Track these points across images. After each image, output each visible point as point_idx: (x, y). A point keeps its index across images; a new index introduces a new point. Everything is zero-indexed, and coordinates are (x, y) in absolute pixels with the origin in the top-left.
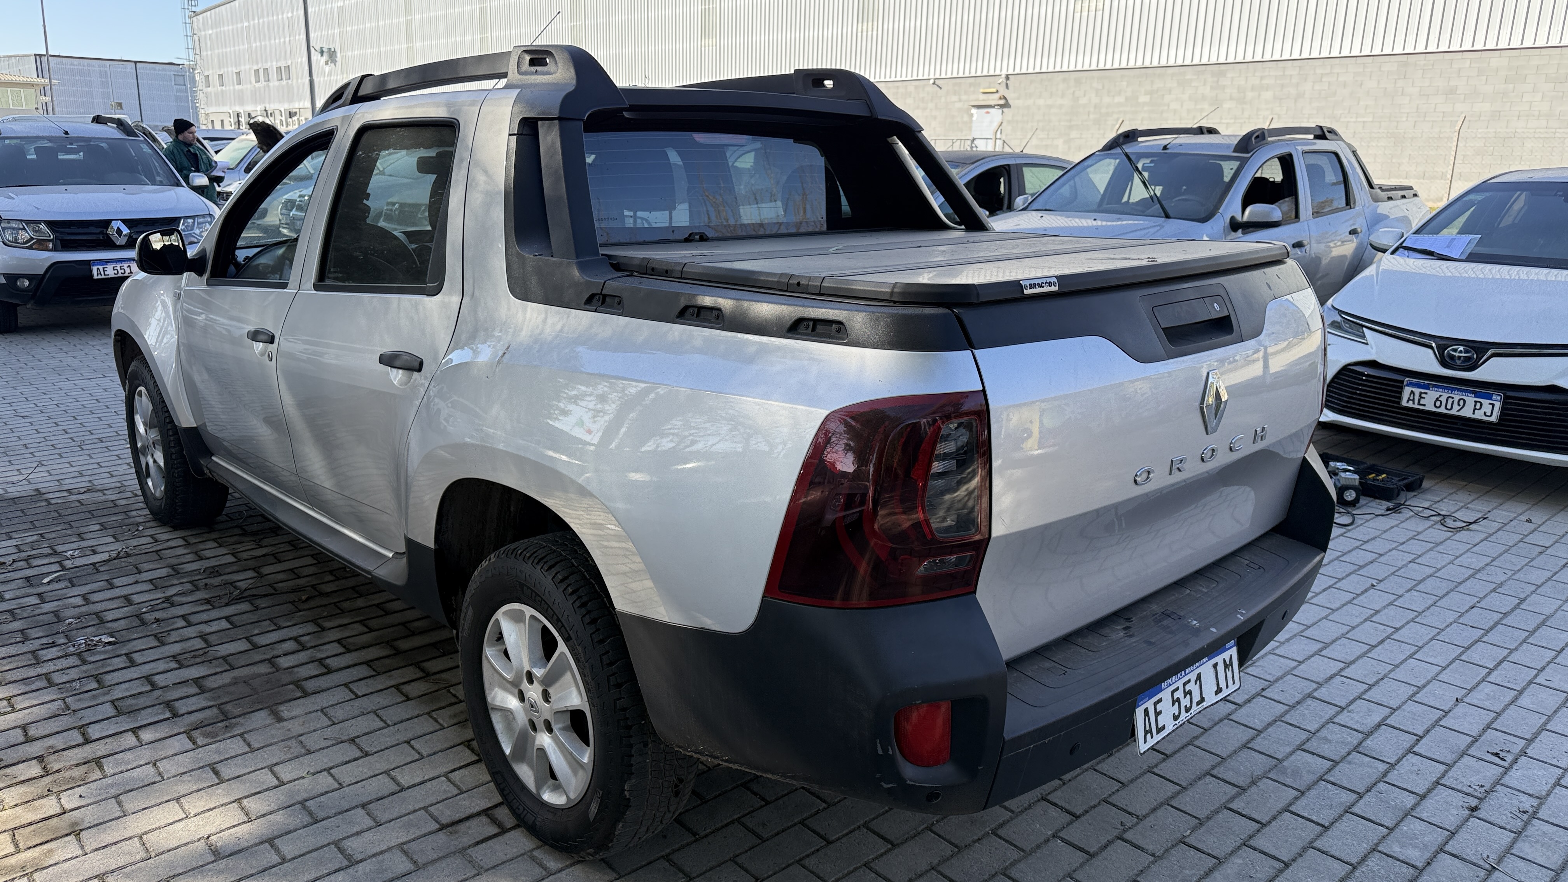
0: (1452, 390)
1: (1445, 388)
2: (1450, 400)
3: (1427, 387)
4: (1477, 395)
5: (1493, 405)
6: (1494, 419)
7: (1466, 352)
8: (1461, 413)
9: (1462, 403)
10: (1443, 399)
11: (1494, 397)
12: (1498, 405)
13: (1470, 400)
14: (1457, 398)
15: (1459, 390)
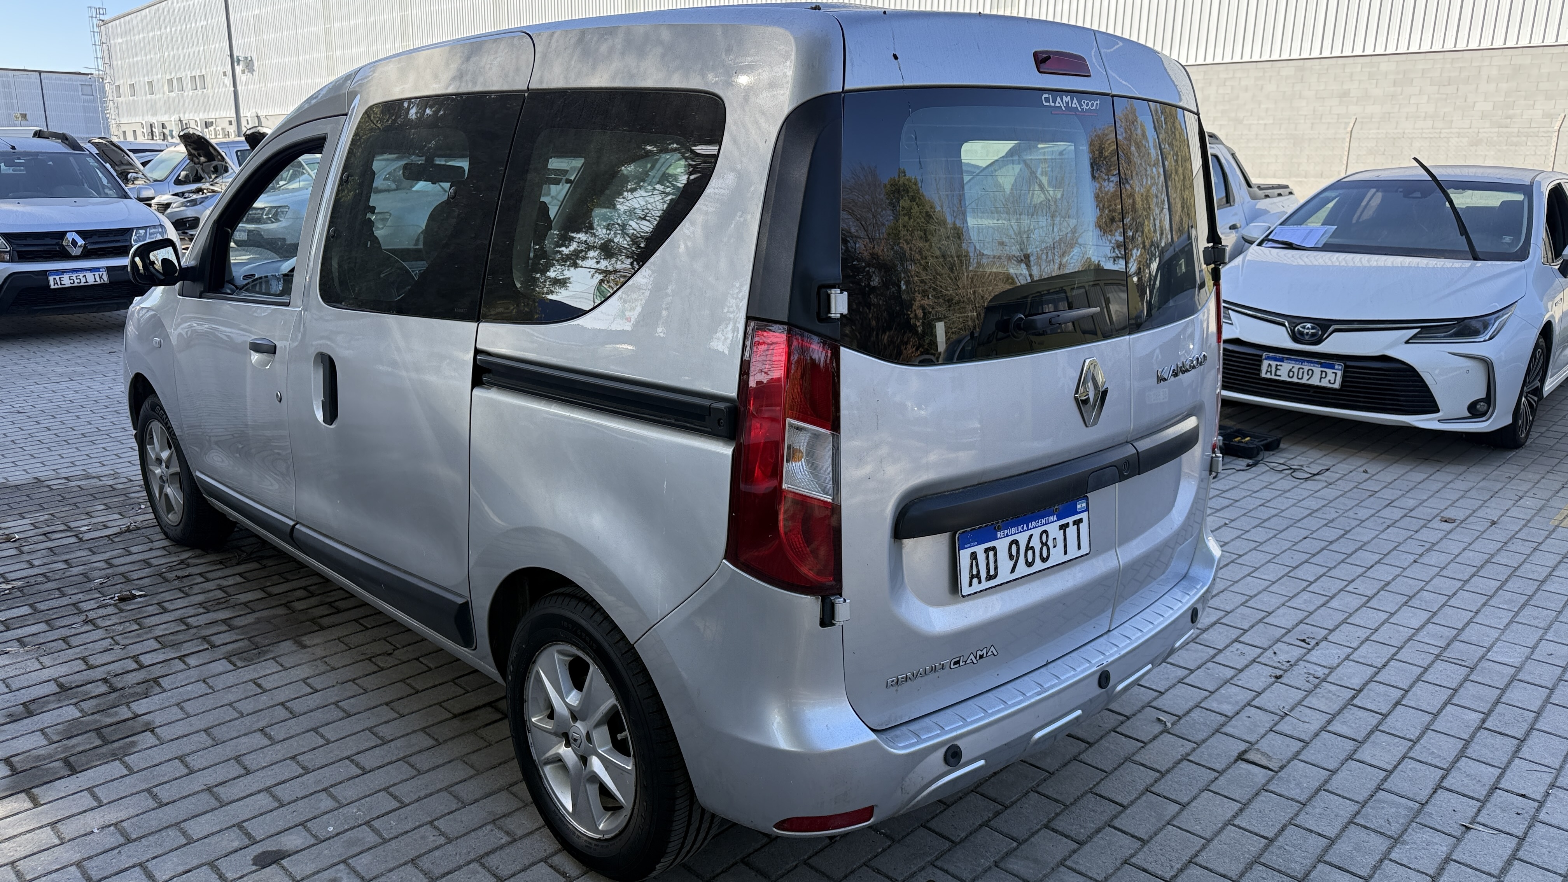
0: (1302, 362)
1: (1296, 360)
2: (1301, 371)
3: (1282, 360)
4: (1322, 365)
5: (1336, 374)
6: (1337, 386)
7: (1313, 328)
8: (1311, 382)
9: (1310, 372)
10: (1295, 370)
11: (1336, 367)
12: (1340, 373)
13: (1317, 370)
14: (1306, 368)
15: (1308, 362)
